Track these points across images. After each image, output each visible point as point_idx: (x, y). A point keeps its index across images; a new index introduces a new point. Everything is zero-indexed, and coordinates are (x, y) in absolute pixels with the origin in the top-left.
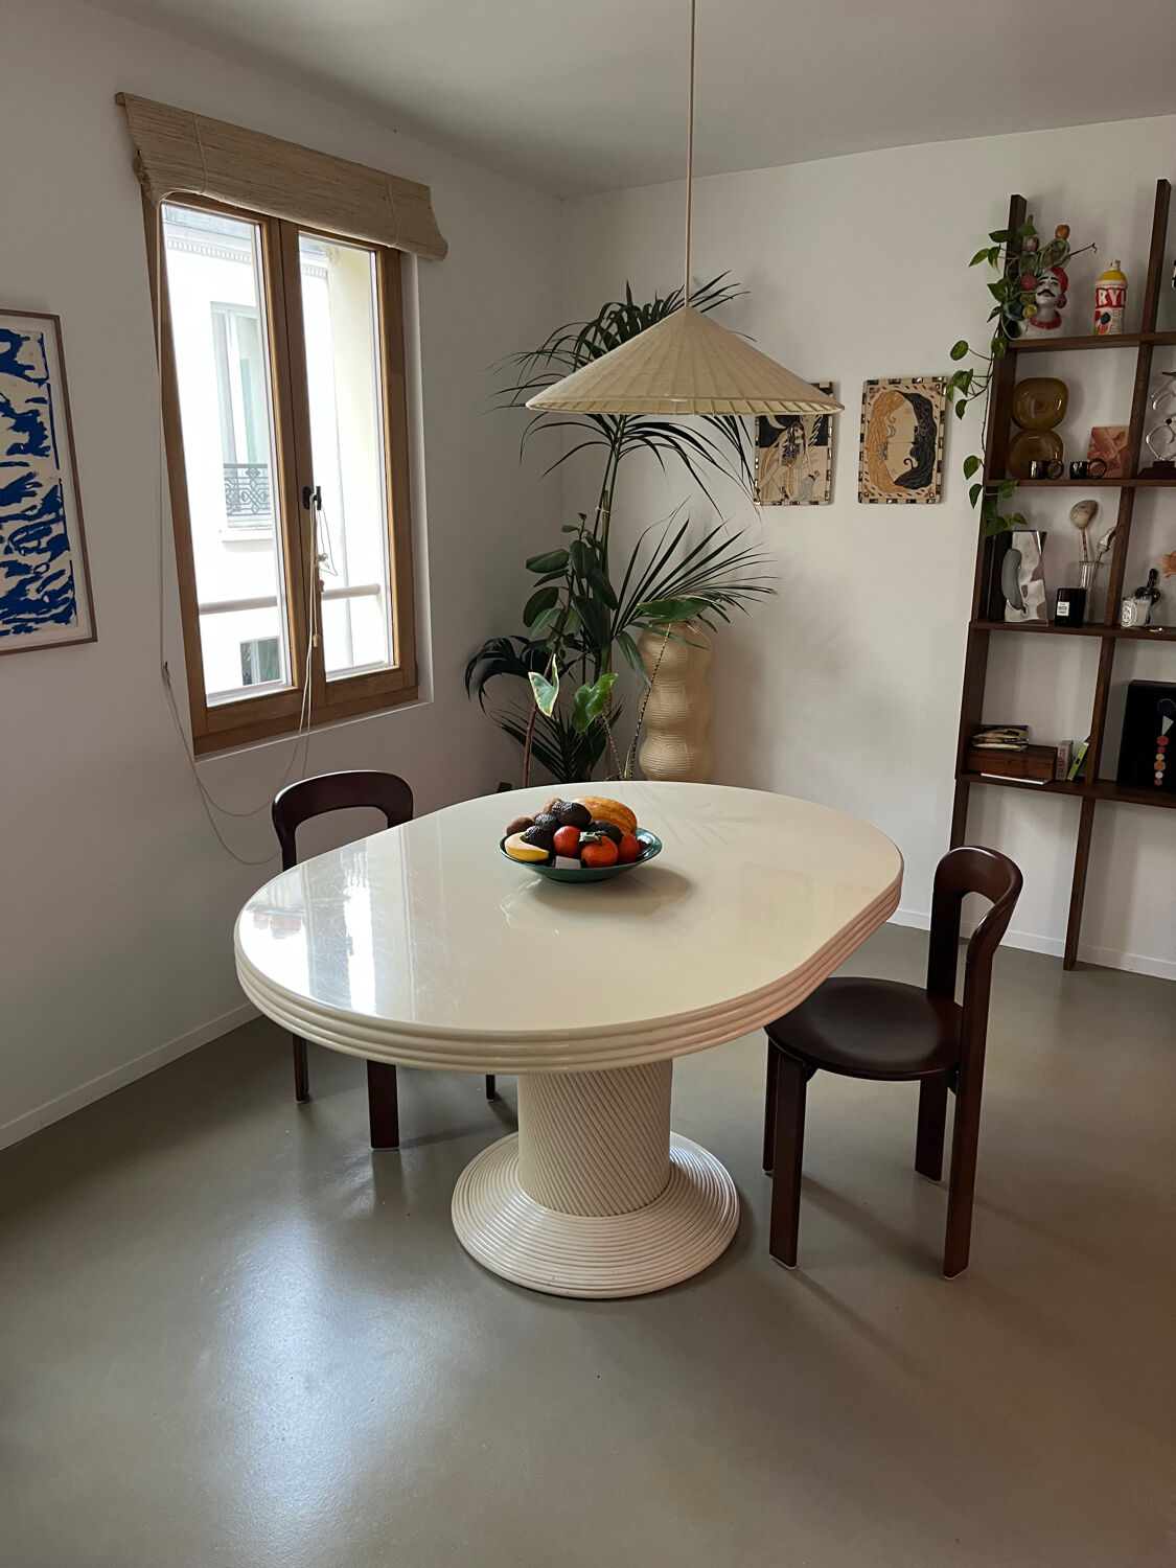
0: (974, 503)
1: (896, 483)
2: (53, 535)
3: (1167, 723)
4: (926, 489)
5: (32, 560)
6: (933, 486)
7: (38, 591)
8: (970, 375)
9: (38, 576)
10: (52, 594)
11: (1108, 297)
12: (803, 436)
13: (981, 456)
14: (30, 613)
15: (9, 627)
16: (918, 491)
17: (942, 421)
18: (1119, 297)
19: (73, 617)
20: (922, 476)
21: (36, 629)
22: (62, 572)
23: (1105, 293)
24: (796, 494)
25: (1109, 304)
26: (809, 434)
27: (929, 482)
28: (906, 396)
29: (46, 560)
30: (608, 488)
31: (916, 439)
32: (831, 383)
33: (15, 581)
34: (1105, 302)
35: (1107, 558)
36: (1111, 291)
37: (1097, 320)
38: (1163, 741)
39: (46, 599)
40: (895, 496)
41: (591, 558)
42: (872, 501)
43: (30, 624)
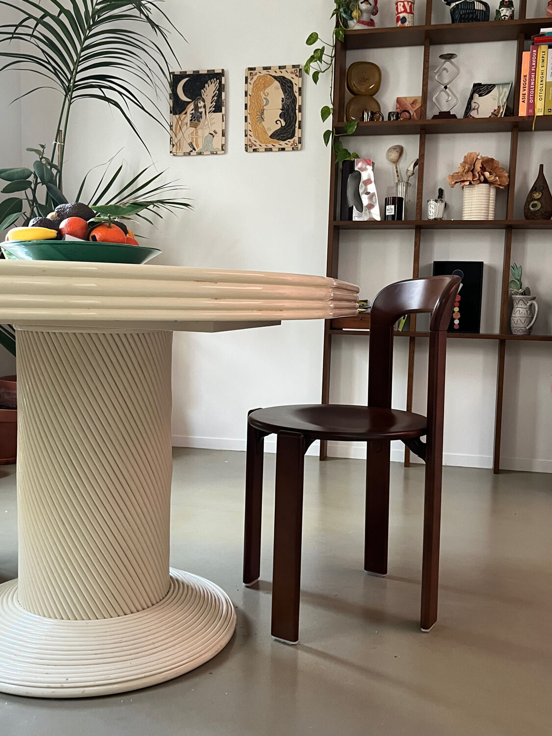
0: (327, 143)
1: (271, 137)
4: (291, 140)
6: (296, 138)
11: (404, 6)
12: (205, 106)
13: (331, 106)
16: (286, 142)
17: (300, 94)
18: (411, 6)
20: (288, 131)
23: (402, 4)
24: (201, 147)
25: (405, 11)
26: (208, 105)
27: (293, 136)
28: (275, 77)
30: (62, 128)
31: (283, 106)
32: (223, 70)
34: (403, 10)
36: (406, 3)
37: (397, 21)
38: (458, 298)
40: (270, 146)
41: (49, 174)
42: (255, 150)
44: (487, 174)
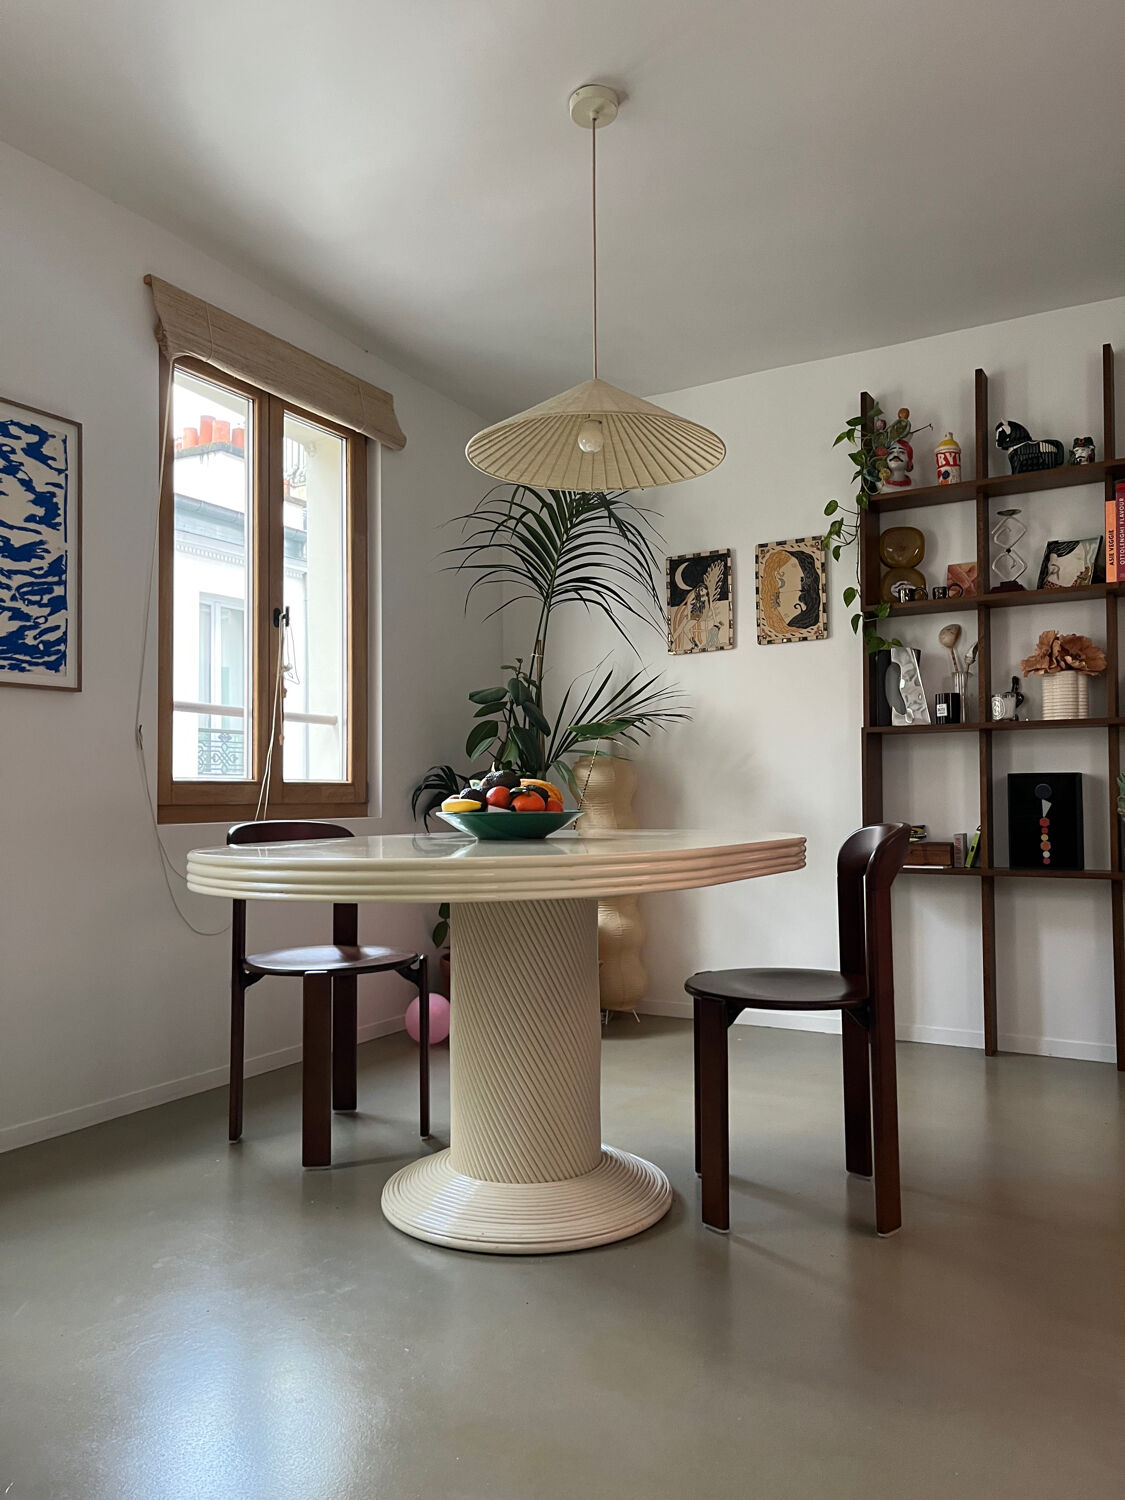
0: (855, 629)
1: (789, 625)
2: (54, 595)
3: (1046, 806)
4: (815, 627)
5: (34, 611)
6: (821, 624)
7: (35, 638)
8: (841, 523)
9: (36, 626)
10: (46, 643)
11: (946, 459)
12: (708, 594)
13: (858, 587)
14: (25, 655)
15: (5, 663)
16: (808, 629)
17: (823, 571)
18: (954, 458)
19: (62, 668)
20: (810, 617)
21: (29, 671)
22: (57, 627)
23: (943, 456)
24: (704, 642)
25: (948, 464)
26: (712, 592)
27: (817, 621)
28: (792, 553)
29: (46, 614)
30: (541, 638)
31: (803, 587)
32: (728, 550)
33: (15, 625)
34: (944, 463)
35: (974, 669)
36: (947, 455)
37: (939, 477)
38: (1045, 822)
39: (41, 647)
40: (789, 636)
41: (527, 692)
42: (769, 642)
43: (24, 665)
44: (1069, 659)
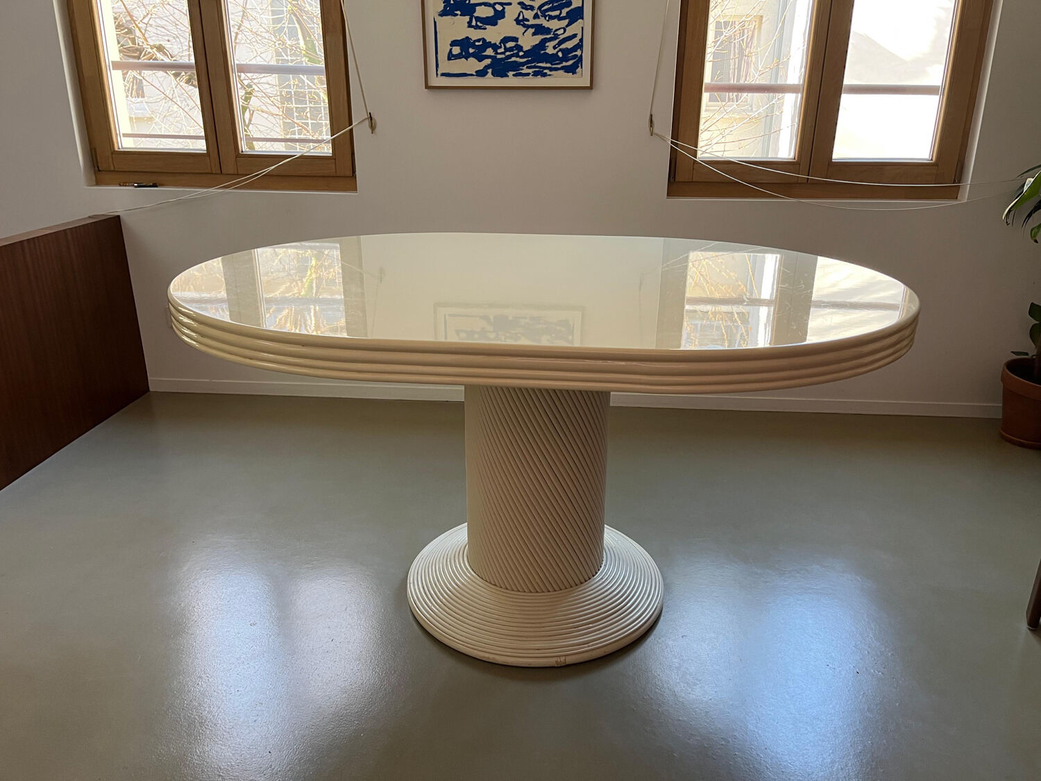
2: (572, 7)
5: (553, 25)
7: (554, 48)
9: (556, 37)
10: (564, 51)
14: (546, 63)
15: (530, 71)
19: (579, 70)
21: (549, 75)
22: (575, 36)
29: (564, 26)
33: (539, 38)
39: (560, 54)
43: (545, 71)
